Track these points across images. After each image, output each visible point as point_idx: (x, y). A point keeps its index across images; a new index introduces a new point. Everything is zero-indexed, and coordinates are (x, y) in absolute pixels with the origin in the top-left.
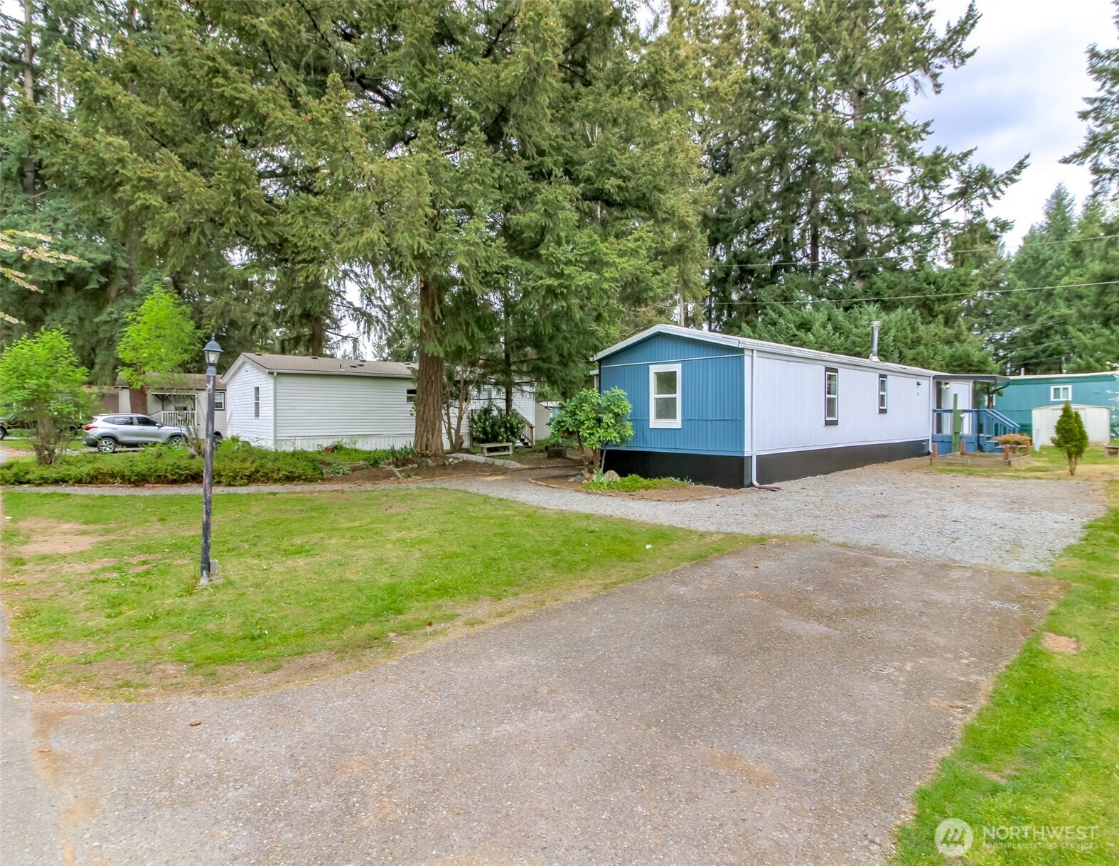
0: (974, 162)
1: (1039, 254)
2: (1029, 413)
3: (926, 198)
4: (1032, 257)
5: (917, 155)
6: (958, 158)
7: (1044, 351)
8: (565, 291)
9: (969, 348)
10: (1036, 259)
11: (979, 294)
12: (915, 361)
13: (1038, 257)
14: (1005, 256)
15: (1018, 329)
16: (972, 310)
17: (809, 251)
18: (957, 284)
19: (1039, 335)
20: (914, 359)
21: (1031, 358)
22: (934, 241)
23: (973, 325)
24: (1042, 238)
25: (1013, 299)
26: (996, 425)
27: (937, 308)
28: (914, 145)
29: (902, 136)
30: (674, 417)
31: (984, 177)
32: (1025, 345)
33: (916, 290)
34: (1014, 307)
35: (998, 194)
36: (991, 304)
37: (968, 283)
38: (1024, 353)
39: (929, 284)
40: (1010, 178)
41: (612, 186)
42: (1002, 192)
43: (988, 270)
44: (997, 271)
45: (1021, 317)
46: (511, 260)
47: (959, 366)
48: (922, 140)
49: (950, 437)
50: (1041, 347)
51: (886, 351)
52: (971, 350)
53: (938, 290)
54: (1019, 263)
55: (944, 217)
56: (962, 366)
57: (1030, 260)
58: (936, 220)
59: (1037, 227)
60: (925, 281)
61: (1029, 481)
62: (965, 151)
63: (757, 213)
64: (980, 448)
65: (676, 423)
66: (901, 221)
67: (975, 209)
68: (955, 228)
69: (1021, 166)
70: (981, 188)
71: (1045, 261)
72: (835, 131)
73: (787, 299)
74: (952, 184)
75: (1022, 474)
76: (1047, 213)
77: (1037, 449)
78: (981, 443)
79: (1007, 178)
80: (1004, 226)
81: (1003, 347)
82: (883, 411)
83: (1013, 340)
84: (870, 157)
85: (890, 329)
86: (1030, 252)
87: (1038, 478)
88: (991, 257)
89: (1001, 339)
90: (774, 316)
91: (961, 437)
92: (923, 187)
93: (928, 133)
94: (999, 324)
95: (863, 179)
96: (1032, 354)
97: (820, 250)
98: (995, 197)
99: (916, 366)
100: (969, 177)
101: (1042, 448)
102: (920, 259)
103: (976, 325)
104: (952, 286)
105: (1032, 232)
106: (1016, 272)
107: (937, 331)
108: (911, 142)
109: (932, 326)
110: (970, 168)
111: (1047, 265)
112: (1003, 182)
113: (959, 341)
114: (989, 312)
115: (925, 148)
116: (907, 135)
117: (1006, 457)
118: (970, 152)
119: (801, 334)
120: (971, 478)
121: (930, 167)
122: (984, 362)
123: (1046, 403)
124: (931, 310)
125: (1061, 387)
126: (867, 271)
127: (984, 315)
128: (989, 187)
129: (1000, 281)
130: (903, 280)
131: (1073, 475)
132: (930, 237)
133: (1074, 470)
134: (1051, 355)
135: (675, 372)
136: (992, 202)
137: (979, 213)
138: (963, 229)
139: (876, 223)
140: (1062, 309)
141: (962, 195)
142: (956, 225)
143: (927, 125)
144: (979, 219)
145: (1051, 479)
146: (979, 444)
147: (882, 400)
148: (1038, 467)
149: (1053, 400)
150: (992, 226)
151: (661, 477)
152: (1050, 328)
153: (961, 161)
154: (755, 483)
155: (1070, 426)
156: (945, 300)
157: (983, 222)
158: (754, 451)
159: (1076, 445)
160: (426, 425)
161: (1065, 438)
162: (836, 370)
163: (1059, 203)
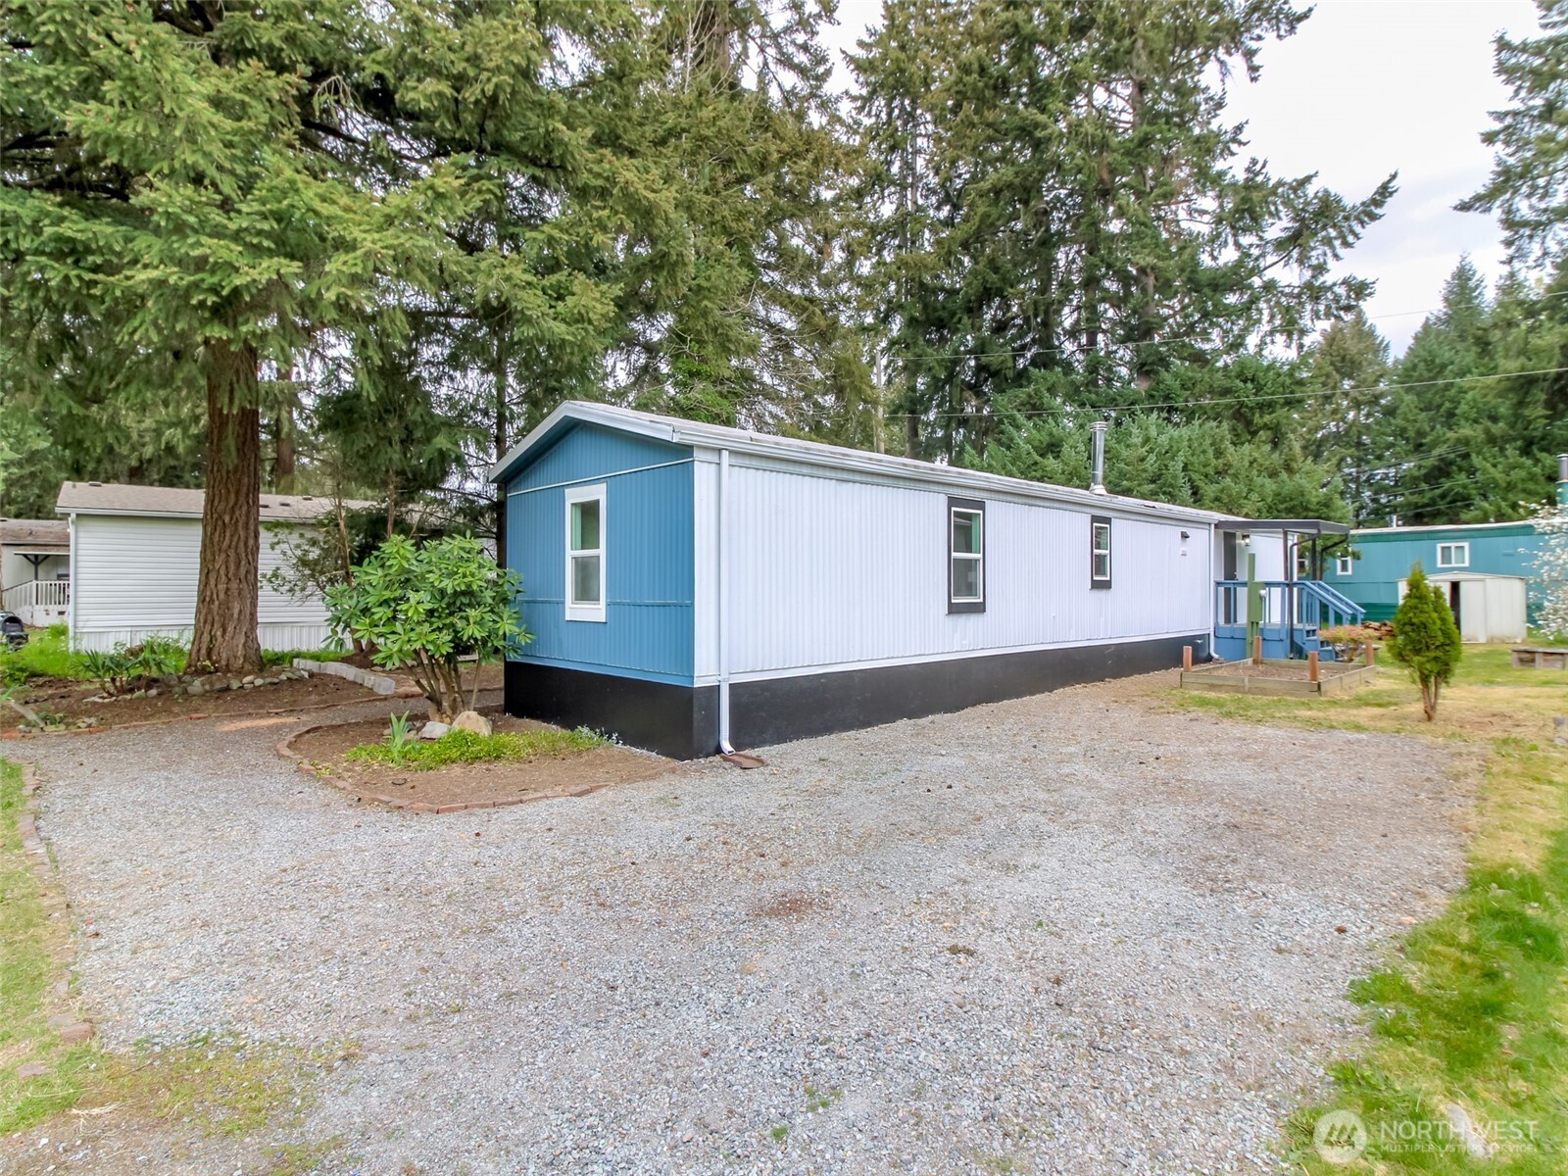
0: (1313, 189)
1: (1435, 357)
3: (1240, 248)
4: (1425, 361)
5: (1226, 179)
6: (1291, 188)
7: (1443, 496)
9: (1303, 482)
10: (1430, 363)
11: (1351, 415)
13: (1433, 361)
14: (1390, 361)
15: (1406, 466)
16: (1341, 437)
17: (1084, 342)
18: (1288, 381)
19: (1436, 473)
20: (1217, 499)
21: (1427, 505)
22: (1255, 315)
24: (1439, 333)
25: (1399, 421)
27: (1257, 419)
28: (1221, 165)
29: (1202, 150)
30: (597, 598)
31: (1327, 209)
32: (1417, 487)
33: (1226, 392)
34: (1401, 433)
35: (1350, 239)
36: (1368, 427)
38: (1415, 499)
39: (1245, 382)
40: (1369, 211)
42: (1357, 236)
43: (1365, 380)
44: (1377, 382)
45: (1411, 447)
48: (1232, 154)
49: (1244, 630)
50: (1438, 491)
51: (1171, 486)
52: (1308, 485)
53: (1258, 391)
54: (1407, 370)
55: (1268, 275)
56: (1287, 510)
57: (1422, 365)
58: (1256, 282)
59: (1433, 318)
60: (1239, 377)
62: (1301, 176)
64: (1292, 651)
65: (595, 612)
66: (1209, 287)
67: (1314, 262)
68: (1286, 295)
69: (1384, 192)
70: (1324, 228)
71: (1443, 366)
72: (1096, 140)
73: (1034, 409)
74: (1277, 228)
75: (1331, 714)
76: (1446, 300)
79: (1364, 212)
80: (1361, 290)
81: (1385, 490)
82: (1101, 586)
83: (1400, 481)
85: (1179, 451)
86: (1424, 354)
88: (1370, 363)
89: (1384, 479)
90: (1014, 434)
91: (1261, 631)
92: (1234, 229)
93: (1240, 143)
94: (1379, 458)
95: (1142, 218)
96: (1426, 501)
98: (1346, 244)
100: (1303, 210)
103: (1349, 460)
104: (1282, 385)
105: (1426, 327)
106: (1402, 383)
107: (1257, 455)
108: (1215, 160)
109: (1248, 447)
110: (1306, 198)
111: (1447, 372)
112: (1357, 218)
113: (1289, 470)
114: (1366, 440)
115: (1234, 167)
116: (1208, 146)
117: (1314, 676)
118: (1308, 179)
121: (1244, 194)
122: (1327, 504)
124: (1248, 423)
125: (1453, 545)
126: (1153, 363)
127: (1359, 444)
128: (1334, 226)
129: (1382, 395)
130: (1207, 378)
131: (1430, 718)
132: (1247, 308)
133: (1433, 708)
134: (1454, 501)
135: (597, 502)
136: (1341, 251)
137: (1320, 269)
138: (1299, 296)
139: (1165, 287)
140: (1466, 431)
141: (1294, 241)
142: (1287, 290)
143: (1239, 129)
144: (1321, 279)
145: (1383, 731)
146: (1292, 642)
147: (1099, 564)
148: (1378, 694)
149: (1439, 565)
150: (1341, 291)
151: (571, 726)
152: (1451, 463)
153: (1295, 192)
154: (726, 746)
155: (1423, 618)
156: (1270, 406)
157: (1329, 283)
158: (724, 675)
159: (1436, 659)
160: (210, 611)
161: (1412, 642)
162: (981, 505)
163: (1462, 285)
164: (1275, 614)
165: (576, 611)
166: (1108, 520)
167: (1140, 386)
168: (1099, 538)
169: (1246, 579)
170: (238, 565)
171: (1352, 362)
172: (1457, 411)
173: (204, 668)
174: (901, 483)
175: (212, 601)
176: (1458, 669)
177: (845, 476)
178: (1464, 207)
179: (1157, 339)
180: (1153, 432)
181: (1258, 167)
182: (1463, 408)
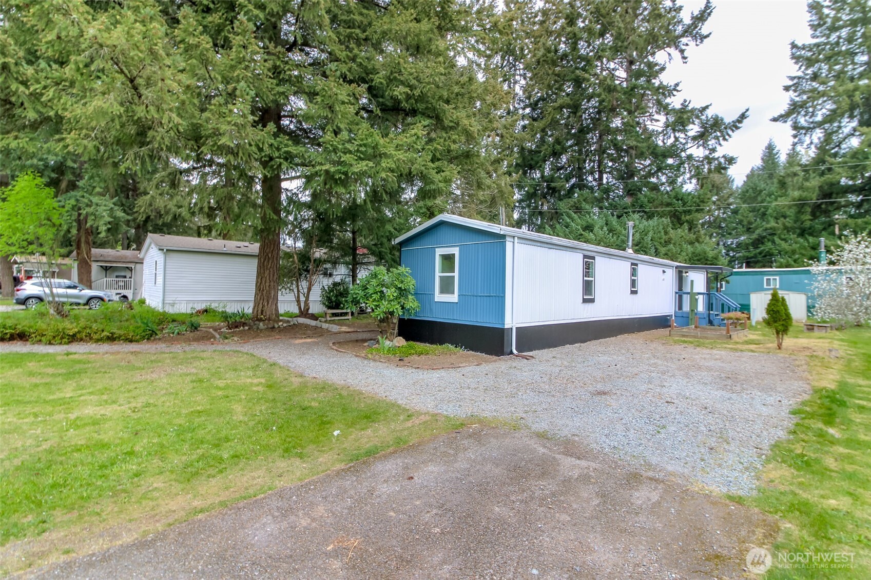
0: (710, 113)
1: (757, 186)
2: (747, 296)
3: (677, 139)
4: (752, 188)
5: (670, 107)
6: (699, 111)
7: (760, 253)
8: (343, 177)
9: (705, 248)
10: (754, 189)
11: (716, 213)
12: (666, 256)
13: (756, 189)
14: (734, 187)
15: (742, 238)
16: (711, 223)
17: (597, 177)
18: (698, 201)
19: (757, 242)
20: (666, 254)
22: (682, 170)
23: (712, 234)
24: (759, 175)
25: (739, 217)
26: (723, 305)
27: (683, 218)
28: (668, 100)
29: (659, 93)
30: (453, 293)
31: (717, 123)
32: (748, 248)
33: (668, 205)
34: (740, 222)
35: (727, 137)
36: (724, 219)
37: (706, 200)
38: (747, 254)
39: (678, 200)
40: (735, 126)
41: (401, 94)
42: (730, 136)
43: (723, 196)
44: (729, 197)
45: (745, 229)
46: (294, 148)
47: (698, 260)
48: (674, 95)
49: (688, 313)
50: (758, 251)
51: (645, 247)
52: (708, 249)
53: (684, 205)
54: (743, 192)
55: (689, 152)
56: (699, 261)
57: (751, 191)
58: (683, 154)
59: (756, 168)
60: (675, 198)
61: (745, 353)
62: (704, 105)
63: (558, 147)
64: (711, 323)
65: (454, 298)
66: (660, 155)
67: (710, 147)
68: (696, 161)
69: (743, 116)
70: (715, 132)
71: (761, 191)
72: (612, 87)
73: (578, 209)
74: (694, 129)
75: (739, 346)
76: (762, 159)
77: (754, 324)
78: (711, 318)
80: (731, 161)
81: (732, 249)
82: (634, 292)
83: (739, 245)
84: (637, 108)
85: (649, 231)
86: (751, 185)
87: (752, 351)
88: (725, 188)
89: (732, 244)
90: (568, 220)
91: (696, 314)
92: (674, 130)
93: (678, 91)
94: (730, 234)
95: (631, 123)
96: (752, 255)
97: (605, 176)
98: (725, 139)
99: (667, 259)
100: (706, 123)
101: (757, 323)
102: (672, 182)
103: (715, 234)
104: (695, 202)
105: (752, 170)
106: (741, 198)
107: (683, 234)
108: (666, 98)
109: (679, 230)
110: (707, 117)
111: (762, 194)
112: (730, 128)
113: (698, 242)
114: (723, 225)
115: (675, 102)
116: (663, 92)
117: (728, 332)
118: (707, 107)
119: (586, 234)
120: (698, 349)
121: (679, 115)
122: (716, 258)
123: (760, 289)
124: (679, 219)
125: (771, 278)
126: (634, 190)
127: (720, 227)
128: (720, 131)
129: (731, 204)
130: (660, 197)
131: (780, 348)
132: (679, 167)
133: (781, 344)
134: (765, 256)
135: (454, 255)
136: (722, 142)
137: (713, 150)
138: (702, 161)
139: (641, 155)
140: (773, 224)
141: (702, 137)
142: (697, 159)
143: (677, 85)
144: (713, 155)
145: (763, 352)
146: (709, 320)
147: (633, 283)
148: (753, 340)
149: (765, 287)
150: (722, 160)
151: (441, 344)
152: (764, 237)
153: (701, 113)
154: (515, 351)
155: (778, 308)
156: (689, 212)
157: (716, 157)
158: (514, 324)
159: (783, 325)
160: (262, 294)
161: (773, 318)
162: (593, 258)
163: (770, 153)
164: (701, 307)
165: (439, 297)
166: (636, 265)
167: (628, 200)
168: (634, 273)
169: (689, 291)
170: (274, 275)
171: (717, 187)
172: (767, 213)
173: (261, 318)
174: (568, 249)
175: (263, 290)
176: (791, 329)
177: (551, 246)
178: (775, 120)
179: (636, 179)
180: (637, 223)
181: (687, 103)
182: (770, 211)
